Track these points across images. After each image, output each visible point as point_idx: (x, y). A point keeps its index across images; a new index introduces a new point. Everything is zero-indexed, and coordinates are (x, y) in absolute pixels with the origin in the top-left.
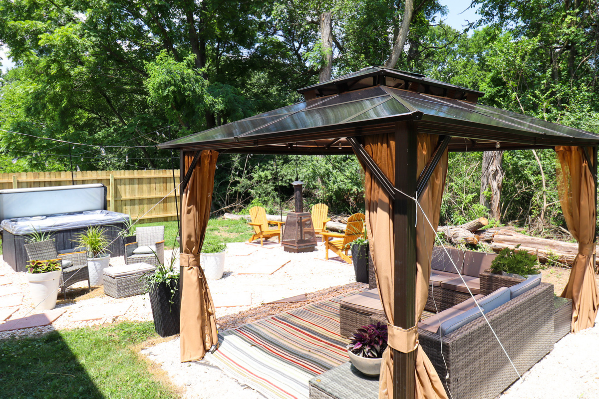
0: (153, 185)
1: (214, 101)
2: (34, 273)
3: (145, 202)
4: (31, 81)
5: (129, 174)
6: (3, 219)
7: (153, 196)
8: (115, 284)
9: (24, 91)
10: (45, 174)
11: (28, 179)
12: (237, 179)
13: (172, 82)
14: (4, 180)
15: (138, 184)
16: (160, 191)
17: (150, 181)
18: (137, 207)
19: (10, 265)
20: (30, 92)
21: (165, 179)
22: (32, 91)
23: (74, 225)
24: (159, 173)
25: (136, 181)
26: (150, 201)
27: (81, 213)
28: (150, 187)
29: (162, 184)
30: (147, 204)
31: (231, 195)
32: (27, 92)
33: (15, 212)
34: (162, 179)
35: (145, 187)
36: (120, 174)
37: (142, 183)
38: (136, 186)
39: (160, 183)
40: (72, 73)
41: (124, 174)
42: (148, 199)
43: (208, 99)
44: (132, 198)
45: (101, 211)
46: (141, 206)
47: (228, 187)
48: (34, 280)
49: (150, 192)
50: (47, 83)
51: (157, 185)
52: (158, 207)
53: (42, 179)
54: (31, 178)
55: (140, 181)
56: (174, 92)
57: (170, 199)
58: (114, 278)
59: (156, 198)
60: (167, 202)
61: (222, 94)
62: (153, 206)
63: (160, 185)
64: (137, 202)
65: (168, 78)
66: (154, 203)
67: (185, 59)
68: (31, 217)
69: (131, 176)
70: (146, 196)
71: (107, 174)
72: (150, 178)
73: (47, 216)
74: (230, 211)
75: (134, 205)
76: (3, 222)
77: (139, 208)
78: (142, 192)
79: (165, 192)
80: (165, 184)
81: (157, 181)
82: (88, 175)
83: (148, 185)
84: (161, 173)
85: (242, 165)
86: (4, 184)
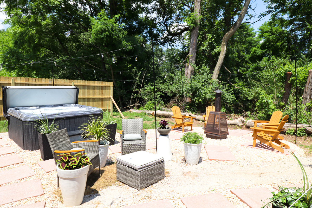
0: (96, 90)
1: (126, 44)
2: (66, 168)
3: (91, 100)
4: (18, 26)
5: (83, 83)
6: (9, 108)
7: (96, 97)
8: (138, 176)
9: (14, 32)
10: (32, 79)
11: (22, 82)
12: (137, 90)
13: (107, 29)
14: (6, 81)
15: (88, 89)
16: (99, 94)
17: (94, 87)
18: (86, 103)
19: (16, 142)
20: (17, 32)
21: (102, 87)
22: (19, 32)
23: (67, 115)
24: (99, 83)
25: (86, 87)
26: (94, 100)
27: (61, 105)
28: (94, 92)
29: (100, 90)
30: (92, 102)
31: (133, 98)
32: (16, 32)
33: (18, 103)
34: (101, 87)
35: (91, 91)
36: (78, 83)
37: (90, 89)
38: (86, 90)
39: (99, 89)
40: (42, 23)
41: (80, 83)
42: (92, 98)
43: (124, 43)
44: (84, 97)
45: (75, 104)
46: (89, 102)
47: (132, 94)
48: (67, 177)
49: (94, 94)
50: (29, 26)
51: (98, 90)
52: (98, 104)
53: (30, 82)
54: (23, 81)
55: (89, 87)
56: (107, 36)
57: (105, 99)
58: (137, 170)
59: (97, 98)
60: (103, 101)
61: (131, 41)
62: (95, 103)
63: (99, 91)
64: (86, 100)
65: (105, 27)
66: (96, 101)
67: (114, 17)
68: (29, 107)
69: (84, 84)
70: (91, 96)
71: (70, 82)
72: (94, 86)
73: (40, 107)
74: (133, 107)
75: (85, 101)
76: (9, 109)
77: (88, 104)
78: (90, 94)
79: (102, 95)
80: (102, 90)
81: (98, 88)
82: (59, 81)
83: (93, 90)
84: (101, 84)
85: (141, 82)
86: (6, 84)
